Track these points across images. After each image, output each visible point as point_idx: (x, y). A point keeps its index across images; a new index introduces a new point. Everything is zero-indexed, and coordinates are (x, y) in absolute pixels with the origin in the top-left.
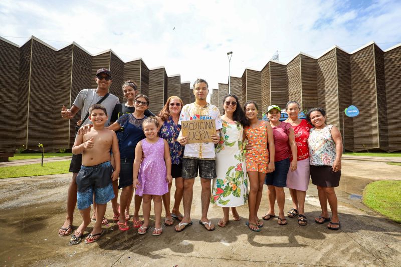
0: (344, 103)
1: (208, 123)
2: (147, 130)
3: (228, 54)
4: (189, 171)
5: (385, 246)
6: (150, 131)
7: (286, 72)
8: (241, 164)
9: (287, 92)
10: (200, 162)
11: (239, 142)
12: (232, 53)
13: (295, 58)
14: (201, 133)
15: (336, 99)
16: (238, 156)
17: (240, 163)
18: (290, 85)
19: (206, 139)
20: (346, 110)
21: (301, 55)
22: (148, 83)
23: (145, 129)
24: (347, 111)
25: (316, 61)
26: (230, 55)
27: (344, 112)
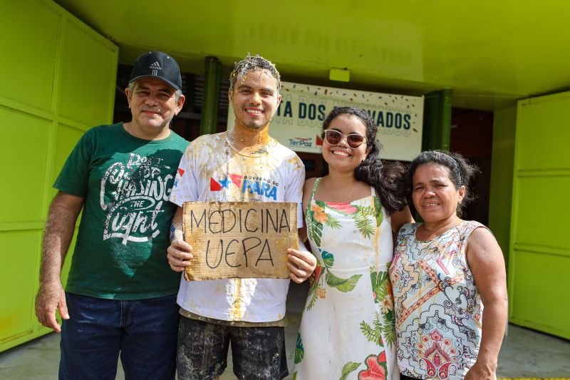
1: (273, 213)
4: (197, 360)
8: (383, 355)
10: (236, 334)
11: (373, 275)
14: (249, 244)
16: (373, 327)
17: (377, 350)
19: (264, 265)
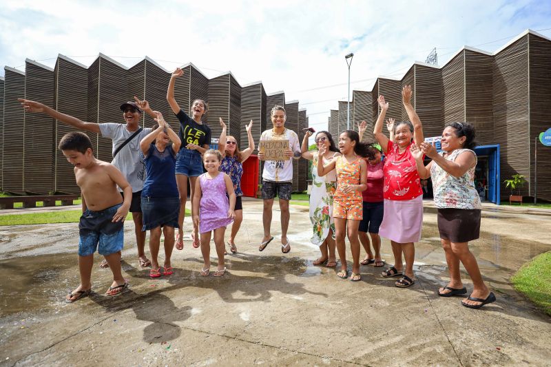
0: (540, 123)
2: (207, 161)
3: (347, 57)
5: (493, 348)
6: (210, 163)
7: (440, 79)
9: (442, 111)
12: (352, 55)
13: (457, 56)
14: (276, 152)
15: (526, 118)
18: (447, 100)
20: (542, 135)
21: (466, 50)
22: (239, 106)
23: (206, 160)
24: (543, 137)
25: (492, 58)
26: (349, 59)
27: (538, 139)
